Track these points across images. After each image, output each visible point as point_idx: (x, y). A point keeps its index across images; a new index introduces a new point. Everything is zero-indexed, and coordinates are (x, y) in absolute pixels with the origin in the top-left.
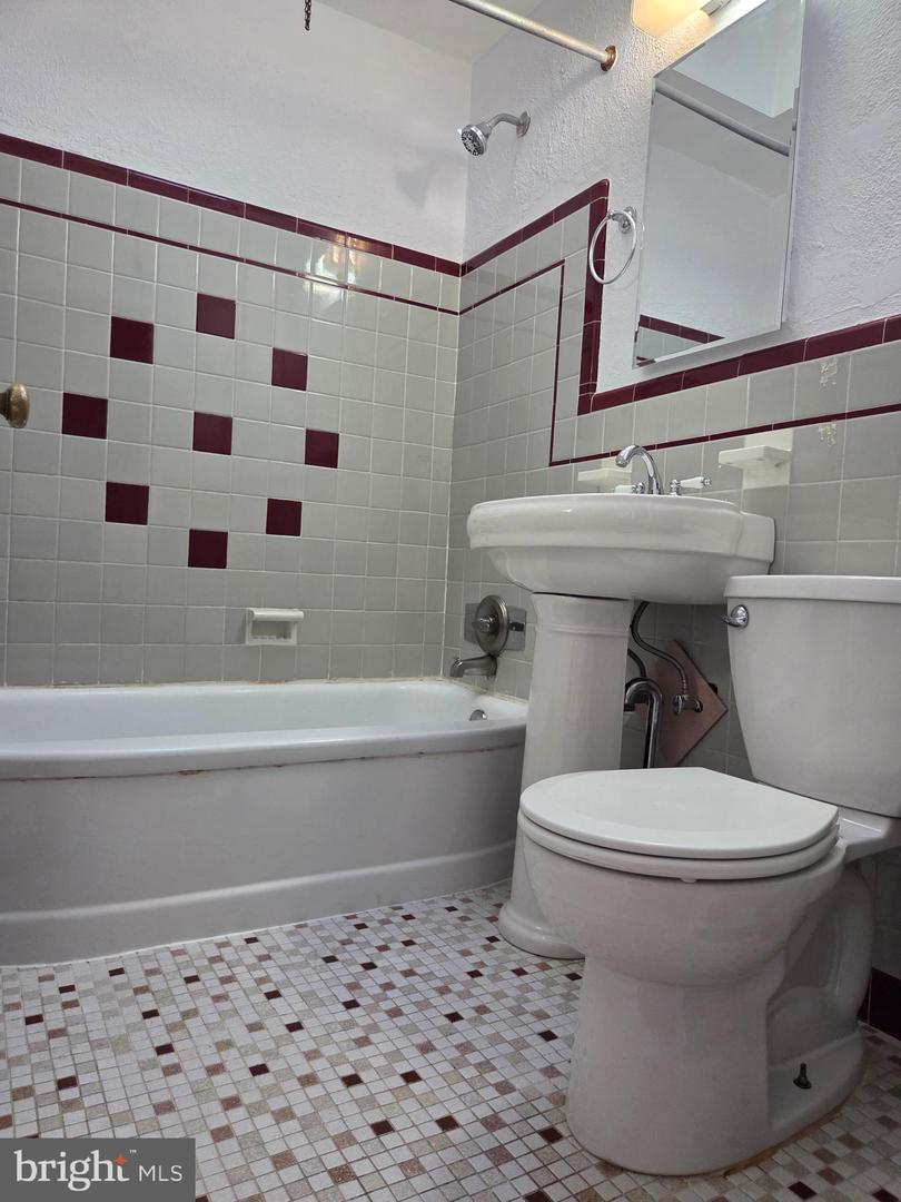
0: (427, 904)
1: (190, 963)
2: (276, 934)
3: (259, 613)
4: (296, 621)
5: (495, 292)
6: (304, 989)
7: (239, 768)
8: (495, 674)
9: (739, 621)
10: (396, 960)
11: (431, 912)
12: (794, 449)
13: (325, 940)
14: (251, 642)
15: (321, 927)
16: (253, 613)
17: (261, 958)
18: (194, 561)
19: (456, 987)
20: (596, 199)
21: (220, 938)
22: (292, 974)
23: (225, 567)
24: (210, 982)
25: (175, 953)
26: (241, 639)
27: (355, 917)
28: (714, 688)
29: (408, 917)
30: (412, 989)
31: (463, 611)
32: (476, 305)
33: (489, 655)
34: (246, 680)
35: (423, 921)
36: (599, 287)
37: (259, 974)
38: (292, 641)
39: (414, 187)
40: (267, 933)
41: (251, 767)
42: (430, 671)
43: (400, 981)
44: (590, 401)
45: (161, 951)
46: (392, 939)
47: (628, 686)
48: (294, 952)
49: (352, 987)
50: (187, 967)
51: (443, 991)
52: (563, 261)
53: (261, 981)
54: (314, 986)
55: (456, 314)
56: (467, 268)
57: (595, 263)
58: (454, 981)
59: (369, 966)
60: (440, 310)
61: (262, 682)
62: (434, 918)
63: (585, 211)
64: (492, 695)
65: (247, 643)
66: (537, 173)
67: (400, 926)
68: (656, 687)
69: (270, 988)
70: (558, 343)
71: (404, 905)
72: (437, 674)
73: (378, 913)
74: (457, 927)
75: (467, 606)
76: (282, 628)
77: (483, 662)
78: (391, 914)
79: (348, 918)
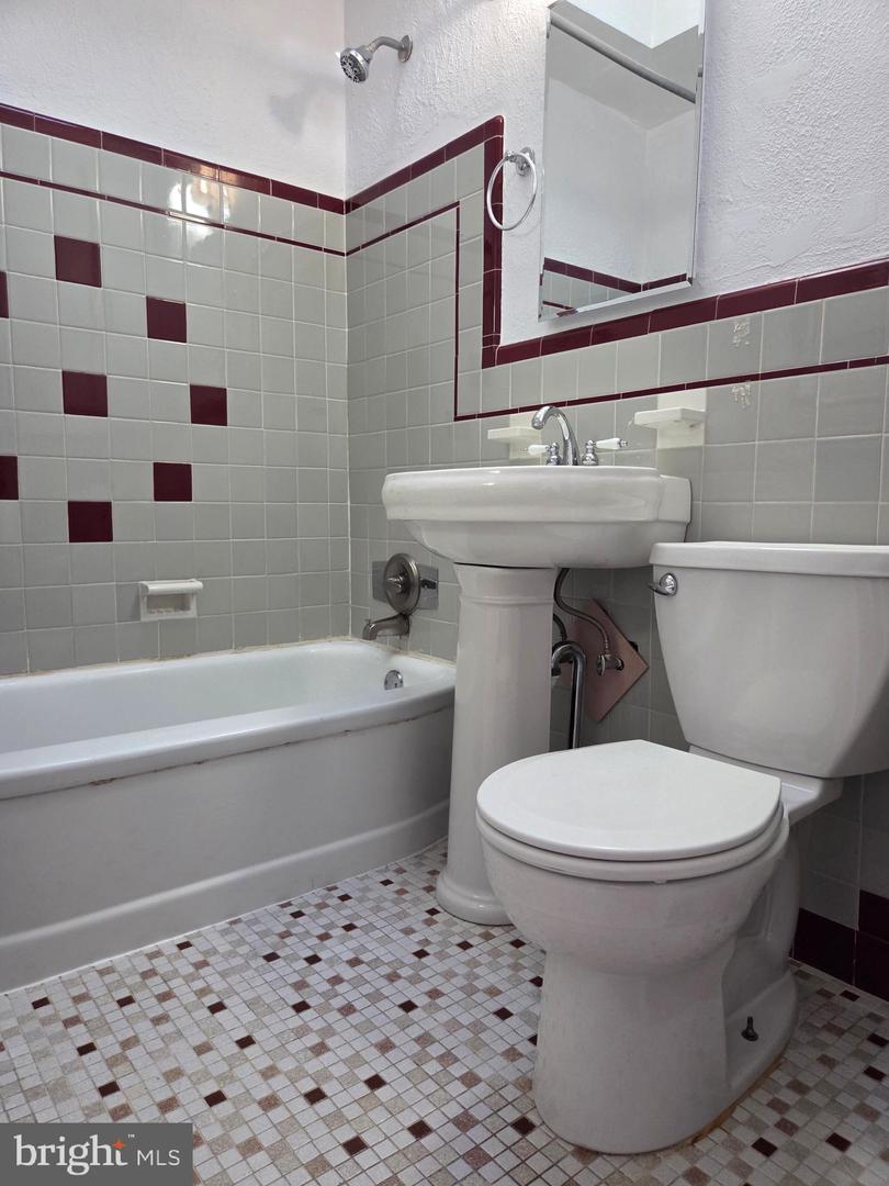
0: (361, 880)
1: (121, 983)
2: (210, 935)
3: (155, 587)
4: (194, 593)
5: (384, 233)
6: (249, 995)
8: (407, 632)
9: (668, 589)
10: (339, 949)
11: (367, 889)
12: (707, 410)
13: (263, 935)
14: (146, 618)
15: (256, 921)
16: (147, 587)
17: (200, 965)
18: (76, 536)
19: (405, 972)
20: (490, 136)
21: (149, 948)
22: (234, 979)
23: (111, 540)
24: (146, 1001)
25: (102, 972)
26: (136, 615)
27: (289, 904)
28: (635, 646)
29: (345, 898)
30: (360, 981)
31: (369, 568)
32: (364, 246)
33: (401, 614)
34: (145, 658)
35: (361, 900)
36: (498, 233)
37: (199, 985)
38: (192, 613)
39: (289, 113)
40: (199, 935)
41: (170, 768)
42: (339, 631)
43: (347, 973)
44: (495, 354)
45: (87, 971)
46: (332, 925)
47: (554, 648)
48: (232, 954)
49: (300, 986)
50: (117, 988)
51: (393, 977)
52: (458, 203)
53: (202, 993)
54: (260, 991)
55: (343, 254)
56: (352, 205)
57: (493, 207)
58: (403, 965)
59: (313, 960)
60: (326, 250)
61: (163, 658)
62: (371, 895)
63: (479, 150)
64: (406, 654)
65: (143, 619)
66: (424, 104)
67: (337, 909)
68: (578, 649)
69: (212, 1000)
70: (457, 291)
71: (338, 884)
72: (345, 634)
73: (314, 896)
74: (395, 903)
75: (375, 565)
76: (180, 600)
77: (395, 622)
78: (326, 897)
79: (283, 906)
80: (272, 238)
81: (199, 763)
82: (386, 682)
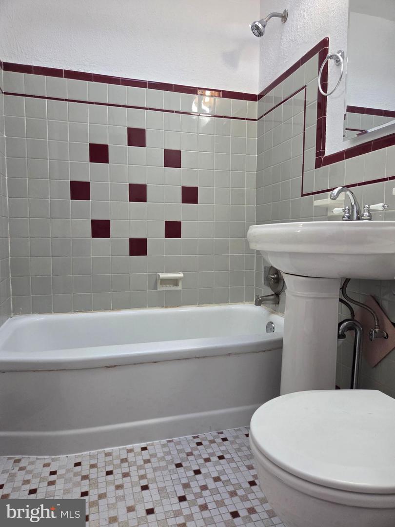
0: (236, 431)
1: (111, 463)
2: (157, 446)
3: (163, 275)
4: (180, 279)
5: (273, 107)
6: (161, 485)
7: (135, 364)
8: (279, 303)
10: (211, 469)
11: (237, 437)
13: (180, 451)
14: (160, 288)
15: (179, 443)
16: (159, 275)
17: (147, 461)
18: (132, 253)
19: (240, 492)
20: (322, 48)
21: (129, 446)
22: (158, 473)
23: (146, 255)
24: (117, 477)
25: (108, 454)
26: (155, 288)
27: (197, 437)
28: (394, 325)
29: (225, 439)
30: (216, 491)
31: (263, 270)
32: (265, 115)
33: (275, 294)
34: (159, 306)
35: (232, 443)
36: (325, 98)
37: (142, 472)
38: (180, 288)
39: (231, 59)
40: (153, 445)
41: (141, 363)
42: (248, 300)
43: (211, 485)
44: (322, 160)
45: (101, 453)
46: (213, 454)
48: (162, 459)
49: (186, 486)
50: (109, 465)
51: (233, 494)
52: (306, 86)
53: (142, 477)
54: (167, 484)
55: (256, 120)
56: (260, 96)
58: (241, 487)
59: (197, 472)
60: (247, 119)
61: (166, 307)
62: (238, 441)
63: (316, 57)
64: (277, 314)
65: (158, 290)
66: (292, 41)
67: (219, 445)
68: (359, 325)
69: (144, 482)
70: (304, 131)
71: (224, 431)
72: (252, 301)
73: (209, 436)
75: (265, 268)
76: (175, 282)
77: (272, 297)
78: (215, 437)
79: (194, 437)
80: (221, 117)
81: (155, 362)
82: (267, 327)
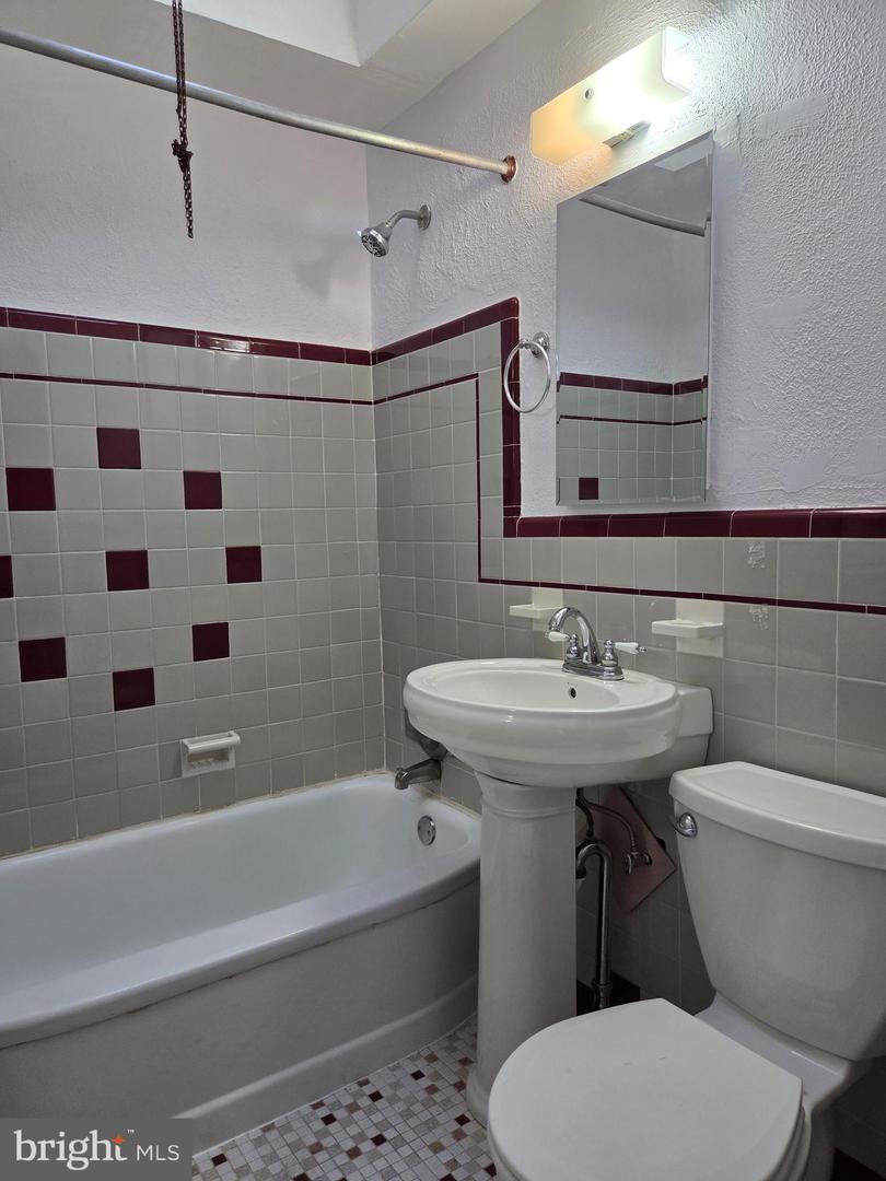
0: (393, 1070)
2: (244, 1146)
3: (194, 746)
4: (235, 746)
5: (408, 390)
7: (190, 991)
8: (440, 778)
9: (688, 831)
11: (397, 1085)
12: (725, 623)
13: (295, 1147)
14: (188, 773)
15: (289, 1128)
16: (187, 747)
18: (121, 704)
20: (506, 313)
23: (153, 704)
26: (177, 772)
27: (321, 1104)
28: (662, 843)
29: (376, 1097)
32: (390, 399)
33: (432, 759)
34: (187, 812)
35: (392, 1100)
36: (516, 413)
38: (231, 764)
39: (315, 278)
40: (234, 1146)
41: (202, 987)
42: (373, 766)
44: (516, 526)
46: (361, 1137)
47: (578, 849)
52: (477, 375)
55: (370, 403)
56: (382, 356)
57: (509, 385)
60: (354, 402)
61: (204, 811)
62: (402, 1094)
63: (495, 329)
64: (438, 798)
65: (184, 775)
66: (443, 273)
67: (368, 1112)
68: (606, 850)
70: (478, 458)
71: (370, 1077)
72: (381, 766)
73: (344, 1095)
74: (426, 1105)
76: (221, 754)
77: (426, 768)
78: (356, 1095)
79: (315, 1107)
80: (302, 399)
82: (419, 828)
